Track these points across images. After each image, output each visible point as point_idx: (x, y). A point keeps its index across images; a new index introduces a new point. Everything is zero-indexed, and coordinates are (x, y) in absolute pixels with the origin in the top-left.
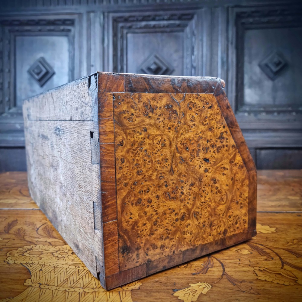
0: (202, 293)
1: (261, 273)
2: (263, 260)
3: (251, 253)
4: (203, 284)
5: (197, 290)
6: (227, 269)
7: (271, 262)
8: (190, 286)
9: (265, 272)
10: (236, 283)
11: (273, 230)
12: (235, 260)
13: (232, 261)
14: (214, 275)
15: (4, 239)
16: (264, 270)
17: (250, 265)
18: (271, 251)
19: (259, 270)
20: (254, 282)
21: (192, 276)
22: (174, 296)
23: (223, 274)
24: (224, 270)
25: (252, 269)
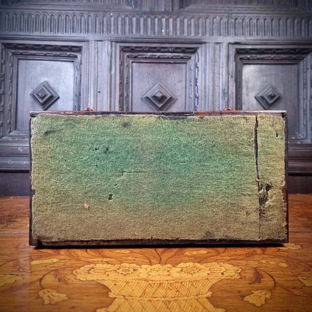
0: (266, 298)
1: (305, 281)
2: (303, 272)
3: (290, 266)
4: (263, 291)
5: (260, 296)
6: (276, 279)
7: (309, 272)
8: (253, 293)
9: (308, 280)
10: (289, 289)
11: (299, 246)
12: (279, 272)
13: (277, 272)
14: (268, 284)
15: (60, 260)
16: (306, 279)
17: (293, 275)
18: (305, 264)
19: (303, 279)
20: (303, 288)
21: (250, 285)
22: (245, 301)
23: (275, 283)
24: (274, 280)
25: (296, 278)
